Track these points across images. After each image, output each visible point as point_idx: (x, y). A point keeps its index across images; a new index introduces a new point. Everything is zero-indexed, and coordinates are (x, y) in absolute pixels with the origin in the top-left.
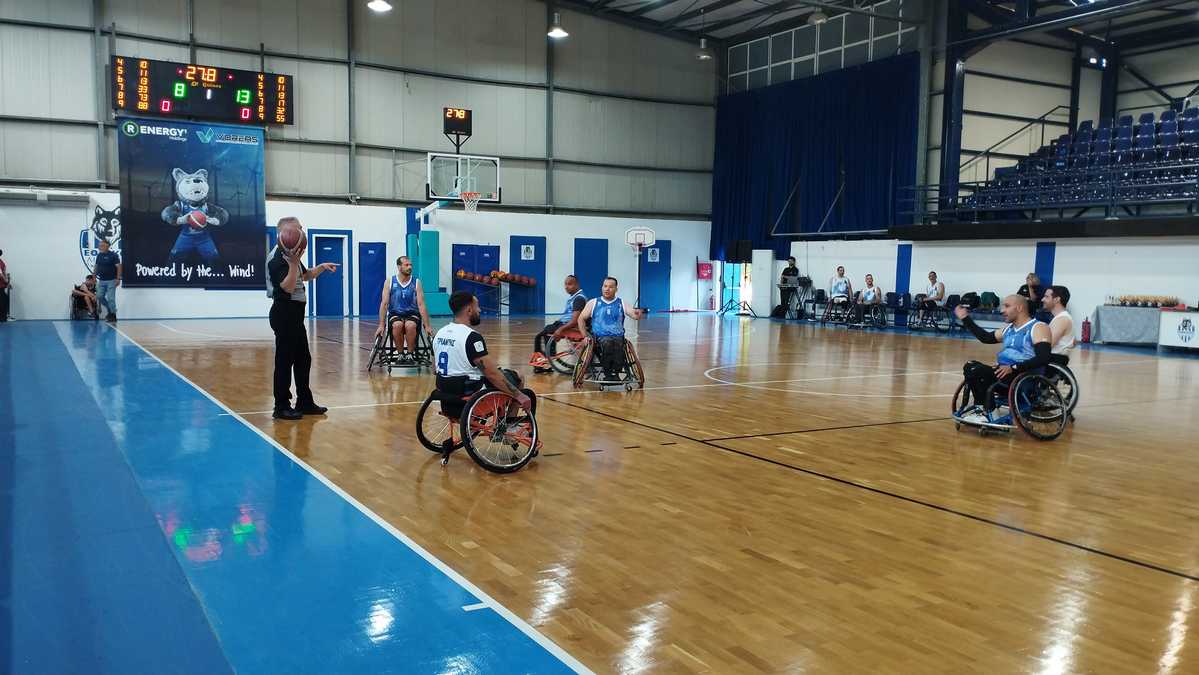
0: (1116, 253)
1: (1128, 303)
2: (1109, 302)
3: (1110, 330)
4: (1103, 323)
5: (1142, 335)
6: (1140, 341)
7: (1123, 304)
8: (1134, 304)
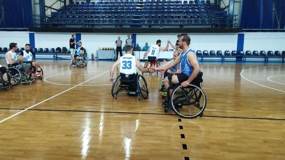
0: (97, 37)
1: (104, 49)
2: (99, 49)
3: (101, 56)
4: (99, 55)
5: (108, 57)
6: (108, 58)
7: (103, 50)
8: (106, 49)
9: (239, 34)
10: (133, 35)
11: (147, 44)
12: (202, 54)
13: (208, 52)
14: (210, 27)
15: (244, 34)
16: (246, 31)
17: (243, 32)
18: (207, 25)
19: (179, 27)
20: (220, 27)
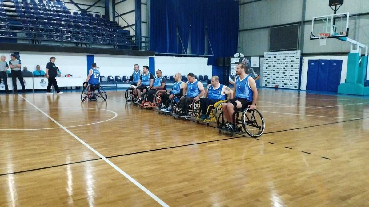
9: (149, 58)
10: (15, 53)
11: (38, 67)
12: (114, 80)
13: (120, 77)
14: (112, 47)
15: (154, 58)
16: (157, 55)
17: (154, 56)
18: (109, 45)
19: (74, 45)
20: (131, 49)
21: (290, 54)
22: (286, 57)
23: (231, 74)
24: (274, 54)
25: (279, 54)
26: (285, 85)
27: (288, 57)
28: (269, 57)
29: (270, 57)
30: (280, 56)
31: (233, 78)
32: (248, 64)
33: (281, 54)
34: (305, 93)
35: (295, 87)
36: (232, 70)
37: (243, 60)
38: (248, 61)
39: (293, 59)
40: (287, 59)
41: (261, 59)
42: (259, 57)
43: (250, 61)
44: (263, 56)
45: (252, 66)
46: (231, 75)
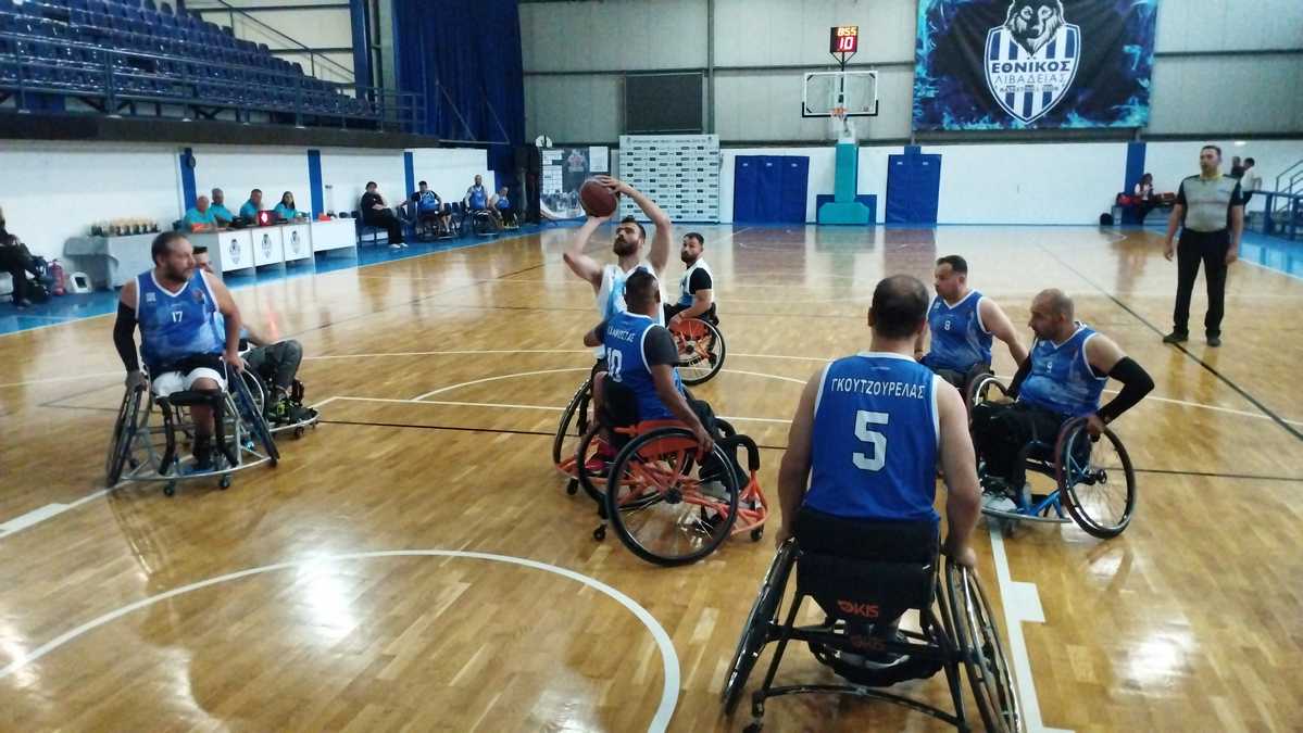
21: (694, 141)
22: (683, 148)
23: (545, 192)
24: (648, 142)
25: (663, 141)
26: (683, 215)
27: (687, 148)
28: (635, 149)
29: (639, 148)
30: (666, 145)
31: (549, 202)
32: (583, 164)
33: (667, 141)
34: (731, 227)
35: (711, 217)
36: (545, 181)
37: (572, 156)
38: (583, 158)
39: (701, 153)
40: (686, 154)
41: (613, 151)
42: (606, 148)
43: (588, 159)
44: (615, 145)
45: (592, 170)
46: (545, 196)
